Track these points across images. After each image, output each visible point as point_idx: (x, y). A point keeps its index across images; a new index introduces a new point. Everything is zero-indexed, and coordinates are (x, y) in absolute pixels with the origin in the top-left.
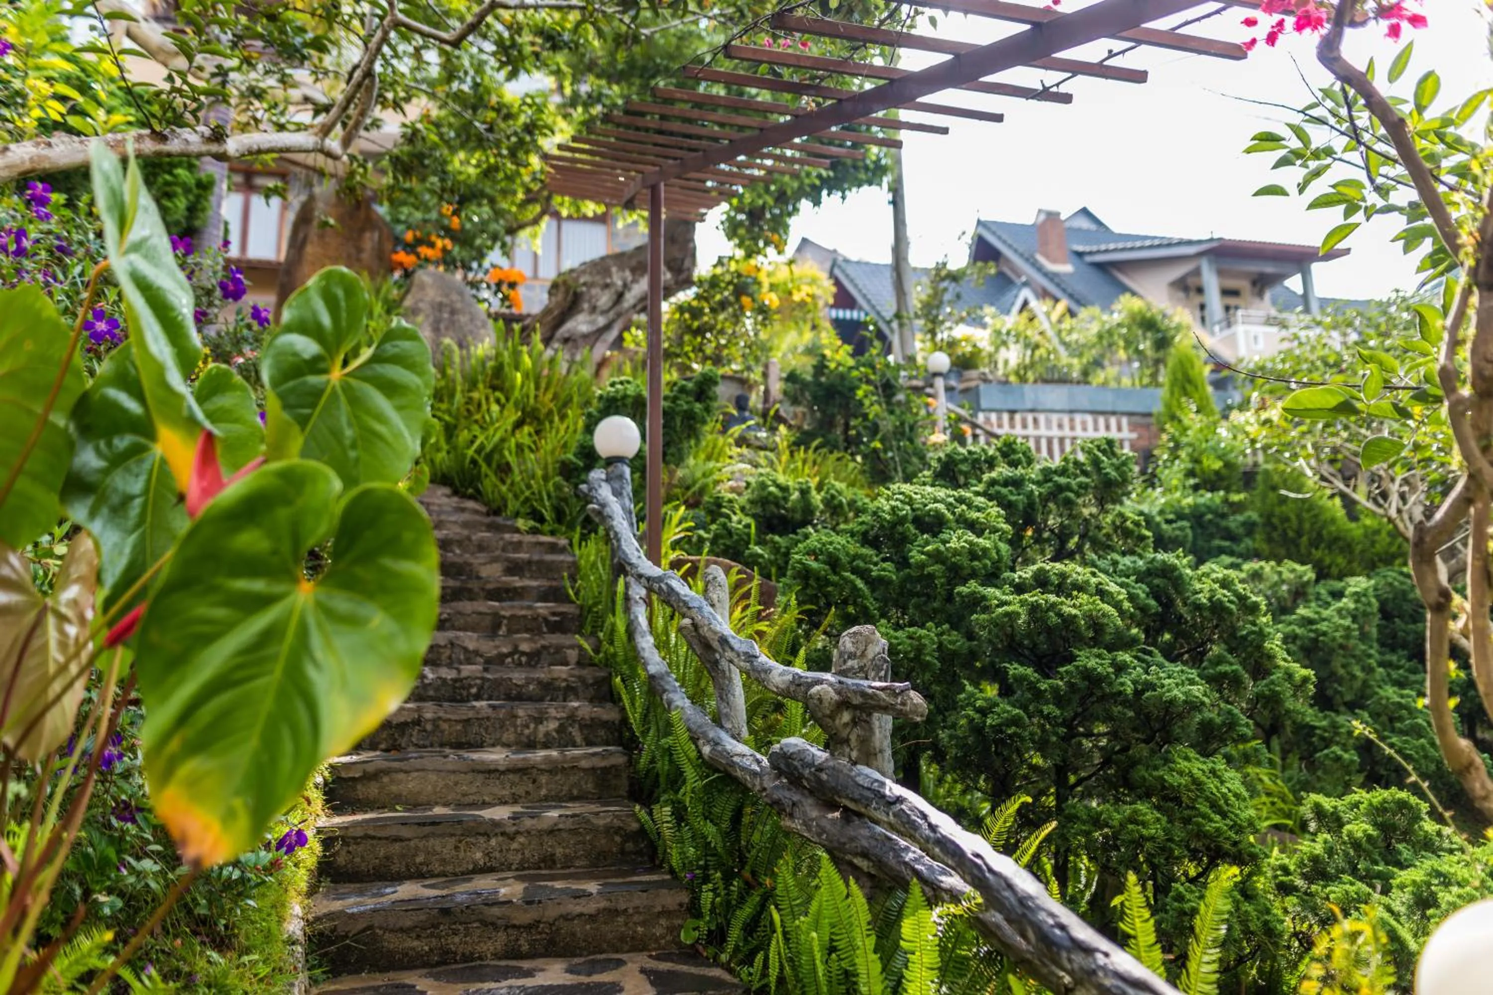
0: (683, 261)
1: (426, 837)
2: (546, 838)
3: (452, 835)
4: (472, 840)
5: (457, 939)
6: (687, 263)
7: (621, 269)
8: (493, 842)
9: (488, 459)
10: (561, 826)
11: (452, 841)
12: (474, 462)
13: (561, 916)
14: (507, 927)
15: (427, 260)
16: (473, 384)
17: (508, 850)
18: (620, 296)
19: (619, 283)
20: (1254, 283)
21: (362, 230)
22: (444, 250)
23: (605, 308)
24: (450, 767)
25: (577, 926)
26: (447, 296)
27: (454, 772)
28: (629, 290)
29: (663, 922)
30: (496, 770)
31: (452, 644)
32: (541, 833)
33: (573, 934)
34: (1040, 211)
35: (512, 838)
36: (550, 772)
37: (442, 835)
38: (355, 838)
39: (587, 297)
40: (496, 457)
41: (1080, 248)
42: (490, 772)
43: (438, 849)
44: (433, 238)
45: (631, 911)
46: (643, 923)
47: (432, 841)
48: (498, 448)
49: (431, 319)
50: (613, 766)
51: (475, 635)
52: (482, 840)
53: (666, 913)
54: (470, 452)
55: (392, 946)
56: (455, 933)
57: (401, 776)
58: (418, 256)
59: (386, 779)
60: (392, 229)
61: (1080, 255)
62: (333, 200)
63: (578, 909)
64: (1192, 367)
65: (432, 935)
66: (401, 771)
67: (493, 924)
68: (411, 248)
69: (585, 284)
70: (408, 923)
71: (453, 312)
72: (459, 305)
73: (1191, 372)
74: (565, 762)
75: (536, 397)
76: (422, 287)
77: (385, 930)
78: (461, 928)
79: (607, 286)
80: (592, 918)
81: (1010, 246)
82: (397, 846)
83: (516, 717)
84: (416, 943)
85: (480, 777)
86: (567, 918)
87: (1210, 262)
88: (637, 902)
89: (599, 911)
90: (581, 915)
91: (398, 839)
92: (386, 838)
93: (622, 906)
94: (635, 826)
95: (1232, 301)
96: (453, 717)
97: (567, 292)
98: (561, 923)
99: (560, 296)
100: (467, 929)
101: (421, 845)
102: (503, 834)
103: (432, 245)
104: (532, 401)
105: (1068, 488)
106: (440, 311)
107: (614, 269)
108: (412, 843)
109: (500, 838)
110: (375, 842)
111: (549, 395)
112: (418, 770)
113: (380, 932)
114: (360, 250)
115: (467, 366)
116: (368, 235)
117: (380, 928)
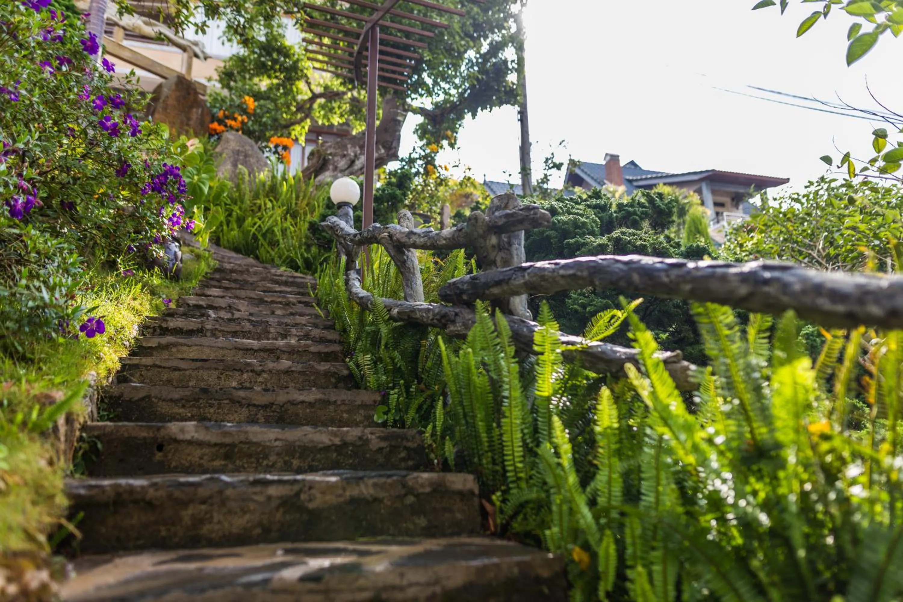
0: (392, 143)
1: (198, 369)
2: (282, 376)
3: (216, 369)
4: (230, 373)
5: (212, 410)
6: (394, 145)
7: (354, 146)
8: (245, 376)
9: (264, 235)
10: (293, 369)
11: (216, 373)
12: (254, 236)
13: (289, 402)
14: (249, 405)
15: (231, 128)
16: (256, 196)
17: (256, 382)
18: (352, 162)
19: (352, 154)
20: (733, 200)
21: (191, 107)
22: (242, 122)
23: (343, 168)
24: (220, 345)
25: (300, 410)
26: (243, 147)
27: (222, 348)
28: (358, 159)
29: (362, 412)
30: (252, 349)
31: (230, 307)
32: (279, 372)
33: (297, 415)
34: (607, 154)
35: (259, 374)
36: (289, 353)
37: (209, 369)
38: (146, 366)
39: (332, 162)
40: (269, 236)
41: (631, 178)
42: (247, 350)
43: (206, 378)
44: (236, 115)
45: (339, 402)
46: (348, 412)
47: (201, 371)
48: (270, 230)
49: (232, 159)
50: (332, 352)
51: (246, 303)
52: (237, 374)
53: (364, 406)
54: (253, 230)
55: (163, 411)
56: (211, 406)
57: (185, 348)
58: (226, 126)
59: (174, 350)
60: (211, 111)
61: (630, 181)
62: (173, 87)
63: (301, 398)
64: (701, 224)
65: (193, 406)
66: (185, 345)
67: (239, 402)
68: (221, 122)
69: (330, 154)
70: (176, 396)
71: (246, 156)
72: (250, 152)
73: (700, 227)
74: (300, 347)
75: (296, 204)
76: (228, 141)
77: (160, 399)
78: (216, 403)
79: (344, 156)
80: (311, 405)
81: (589, 175)
82: (177, 373)
83: (269, 332)
84: (181, 410)
85: (241, 352)
86: (293, 403)
87: (707, 185)
88: (344, 397)
89: (316, 401)
90: (303, 402)
91: (177, 369)
92: (169, 368)
93: (333, 399)
94: (345, 372)
95: (720, 209)
96: (225, 329)
97: (319, 157)
98: (288, 406)
99: (315, 160)
100: (219, 404)
101: (194, 374)
102: (252, 371)
103: (235, 119)
104: (293, 205)
105: (635, 213)
106: (238, 155)
107: (349, 146)
108: (187, 373)
109: (250, 374)
110: (160, 370)
111: (305, 202)
112: (197, 345)
113: (155, 400)
114: (189, 119)
115: (254, 186)
116: (194, 110)
117: (156, 397)
